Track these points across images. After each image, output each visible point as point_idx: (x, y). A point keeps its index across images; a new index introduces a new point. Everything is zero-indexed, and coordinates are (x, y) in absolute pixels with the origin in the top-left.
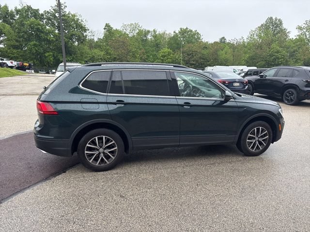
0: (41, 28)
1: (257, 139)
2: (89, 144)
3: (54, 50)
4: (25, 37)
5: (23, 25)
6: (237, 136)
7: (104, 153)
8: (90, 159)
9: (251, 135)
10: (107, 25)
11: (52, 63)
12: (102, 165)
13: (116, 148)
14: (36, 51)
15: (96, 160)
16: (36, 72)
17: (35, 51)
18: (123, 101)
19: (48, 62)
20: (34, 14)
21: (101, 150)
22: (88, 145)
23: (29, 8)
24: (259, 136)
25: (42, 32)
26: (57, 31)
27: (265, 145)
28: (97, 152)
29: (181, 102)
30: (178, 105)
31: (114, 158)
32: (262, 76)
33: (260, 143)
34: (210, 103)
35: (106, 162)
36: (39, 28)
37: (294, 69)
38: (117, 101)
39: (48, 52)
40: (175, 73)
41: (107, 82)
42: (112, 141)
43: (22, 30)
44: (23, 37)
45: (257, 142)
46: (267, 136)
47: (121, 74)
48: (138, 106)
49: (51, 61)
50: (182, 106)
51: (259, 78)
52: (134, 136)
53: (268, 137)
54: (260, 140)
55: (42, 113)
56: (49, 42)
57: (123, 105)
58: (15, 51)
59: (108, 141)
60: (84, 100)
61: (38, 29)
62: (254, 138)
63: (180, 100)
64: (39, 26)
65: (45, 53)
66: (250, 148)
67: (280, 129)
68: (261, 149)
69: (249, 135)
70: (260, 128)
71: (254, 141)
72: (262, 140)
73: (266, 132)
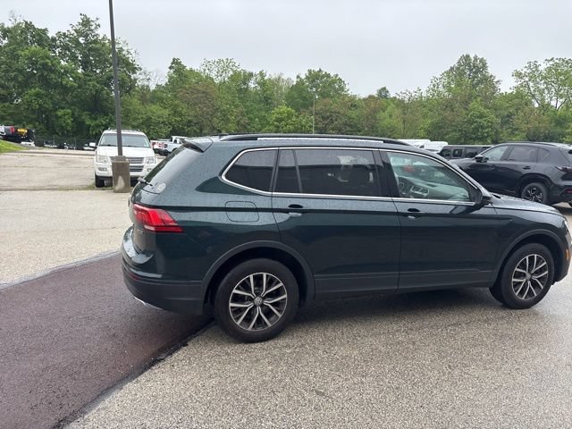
0: (50, 64)
1: (528, 276)
2: (238, 289)
3: (73, 104)
4: (20, 79)
5: (16, 57)
6: (496, 271)
7: (262, 305)
8: (238, 319)
9: (519, 270)
10: (175, 62)
11: (69, 128)
12: (259, 329)
13: (285, 296)
14: (40, 105)
15: (248, 320)
16: (40, 144)
17: (37, 106)
18: (301, 207)
19: (63, 127)
20: (37, 38)
21: (258, 300)
22: (235, 291)
23: (29, 26)
24: (532, 272)
25: (53, 71)
26: (80, 71)
27: (542, 287)
28: (250, 305)
29: (403, 208)
30: (398, 214)
31: (280, 315)
32: (479, 160)
33: (535, 284)
34: (447, 210)
35: (265, 323)
36: (47, 64)
37: (539, 148)
38: (291, 206)
39: (63, 109)
40: (389, 154)
41: (270, 169)
42: (278, 283)
44: (14, 79)
45: (529, 282)
46: (545, 270)
47: (295, 155)
48: (326, 215)
49: (67, 124)
50: (405, 215)
51: (475, 162)
52: (319, 273)
53: (547, 272)
54: (535, 278)
55: (153, 229)
56: (66, 89)
57: (300, 214)
59: (271, 282)
60: (232, 205)
61: (45, 65)
62: (524, 275)
63: (401, 204)
64: (48, 60)
65: (56, 110)
66: (517, 293)
67: (568, 258)
68: (535, 295)
69: (517, 269)
70: (536, 256)
71: (524, 280)
72: (538, 279)
73: (545, 263)
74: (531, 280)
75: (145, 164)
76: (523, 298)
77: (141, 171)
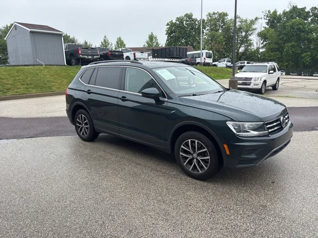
0: (302, 28)
1: (195, 155)
2: (78, 119)
3: (313, 49)
4: (285, 39)
5: (284, 27)
9: (185, 148)
11: (307, 63)
12: (83, 136)
13: (88, 126)
14: (293, 52)
15: (81, 131)
17: (291, 53)
18: (90, 91)
19: (304, 63)
20: (298, 14)
21: (84, 125)
23: (295, 8)
24: (197, 153)
25: (303, 31)
27: (206, 168)
30: (118, 98)
31: (88, 133)
39: (306, 52)
43: (283, 32)
44: (282, 39)
45: (195, 160)
49: (307, 61)
54: (199, 158)
56: (310, 41)
58: (272, 54)
61: (299, 29)
64: (301, 26)
65: (302, 53)
66: (185, 164)
67: (228, 153)
68: (200, 172)
69: (182, 147)
70: (196, 141)
71: (190, 157)
72: (201, 160)
73: (206, 150)
74: (197, 159)
75: (252, 81)
76: (190, 170)
77: (249, 85)
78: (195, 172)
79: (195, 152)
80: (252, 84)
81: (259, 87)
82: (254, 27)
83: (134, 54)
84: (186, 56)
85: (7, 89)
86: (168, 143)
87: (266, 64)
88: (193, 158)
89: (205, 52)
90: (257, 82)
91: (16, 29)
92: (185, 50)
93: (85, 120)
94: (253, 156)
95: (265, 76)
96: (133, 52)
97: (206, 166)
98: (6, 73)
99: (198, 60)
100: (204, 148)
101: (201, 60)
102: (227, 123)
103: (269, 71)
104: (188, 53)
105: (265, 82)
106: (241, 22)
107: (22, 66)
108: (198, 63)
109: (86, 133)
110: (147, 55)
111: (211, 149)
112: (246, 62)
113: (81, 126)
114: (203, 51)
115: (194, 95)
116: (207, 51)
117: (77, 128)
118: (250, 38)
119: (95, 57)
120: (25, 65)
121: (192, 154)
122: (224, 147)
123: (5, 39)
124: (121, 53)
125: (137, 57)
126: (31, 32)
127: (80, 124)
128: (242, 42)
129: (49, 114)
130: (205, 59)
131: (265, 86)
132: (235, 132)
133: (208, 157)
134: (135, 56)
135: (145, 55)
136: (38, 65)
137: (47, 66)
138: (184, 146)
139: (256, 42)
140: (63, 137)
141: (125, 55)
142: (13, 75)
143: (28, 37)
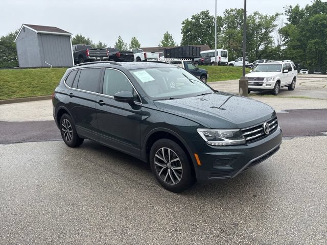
0: (326, 23)
7: (69, 133)
12: (68, 141)
13: (72, 131)
14: (317, 49)
15: (66, 136)
17: (315, 50)
18: (72, 94)
20: (322, 8)
22: (62, 124)
23: (318, 2)
24: (170, 162)
25: (326, 27)
27: (179, 179)
30: (96, 102)
43: (305, 29)
45: (169, 170)
46: (180, 166)
58: (294, 51)
61: (323, 24)
64: (325, 21)
66: (159, 174)
67: (199, 163)
68: (174, 183)
69: (156, 155)
70: (169, 150)
71: (164, 167)
72: (174, 170)
73: (178, 159)
74: (171, 169)
75: (264, 81)
76: (165, 180)
77: (261, 85)
78: (169, 184)
79: (168, 161)
80: (264, 85)
81: (272, 87)
82: (274, 23)
83: (145, 54)
84: (200, 56)
85: (12, 92)
86: (143, 150)
87: (280, 62)
88: (167, 168)
89: (219, 50)
90: (269, 82)
91: (24, 31)
92: (198, 49)
93: (69, 125)
94: (227, 167)
95: (279, 75)
96: (144, 53)
97: (180, 177)
98: (12, 76)
99: (213, 60)
100: (177, 157)
101: (216, 59)
102: (197, 130)
103: (283, 70)
104: (201, 52)
105: (279, 82)
106: (260, 18)
107: (30, 68)
108: (213, 62)
109: (71, 139)
110: (158, 55)
111: (183, 159)
112: (265, 60)
113: (66, 131)
114: (217, 50)
115: (171, 99)
116: (222, 50)
117: (62, 132)
118: (270, 35)
119: (104, 58)
120: (32, 68)
121: (166, 164)
122: (195, 157)
123: (15, 41)
124: (131, 54)
125: (147, 57)
126: (38, 34)
127: (65, 129)
128: (262, 40)
129: (47, 117)
130: (220, 58)
131: (279, 85)
132: (206, 140)
133: (181, 168)
134: (145, 57)
135: (156, 55)
136: (45, 67)
137: (55, 68)
138: (158, 154)
139: (276, 39)
140: (50, 142)
141: (136, 55)
142: (19, 78)
143: (36, 39)
